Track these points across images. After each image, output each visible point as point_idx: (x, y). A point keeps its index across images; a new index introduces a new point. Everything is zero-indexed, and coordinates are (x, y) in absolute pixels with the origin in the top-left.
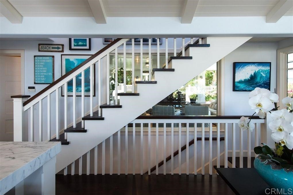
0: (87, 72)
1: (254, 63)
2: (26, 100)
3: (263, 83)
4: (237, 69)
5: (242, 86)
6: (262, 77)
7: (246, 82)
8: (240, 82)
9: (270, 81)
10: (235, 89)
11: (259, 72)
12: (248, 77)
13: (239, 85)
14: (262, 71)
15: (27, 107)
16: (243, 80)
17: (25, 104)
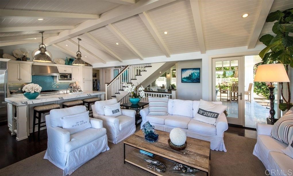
0: (123, 74)
1: (191, 69)
2: (108, 84)
3: (196, 79)
4: (182, 72)
5: (185, 80)
6: (195, 75)
7: (187, 78)
8: (184, 78)
9: (200, 77)
10: (182, 81)
11: (193, 73)
12: (188, 76)
13: (184, 79)
14: (195, 72)
15: (109, 86)
16: (186, 77)
17: (108, 85)
